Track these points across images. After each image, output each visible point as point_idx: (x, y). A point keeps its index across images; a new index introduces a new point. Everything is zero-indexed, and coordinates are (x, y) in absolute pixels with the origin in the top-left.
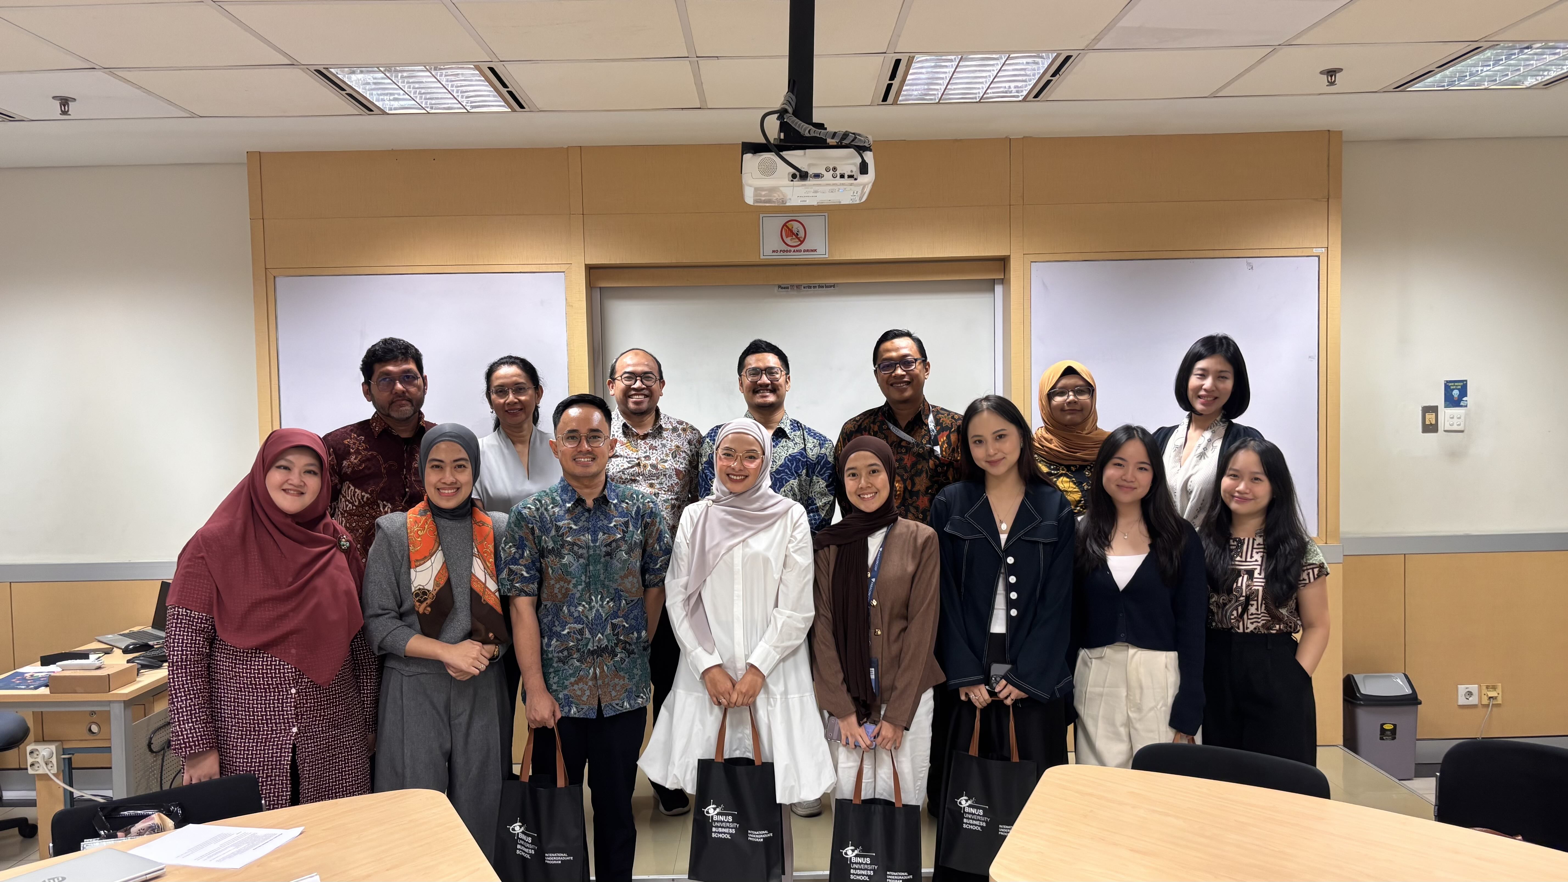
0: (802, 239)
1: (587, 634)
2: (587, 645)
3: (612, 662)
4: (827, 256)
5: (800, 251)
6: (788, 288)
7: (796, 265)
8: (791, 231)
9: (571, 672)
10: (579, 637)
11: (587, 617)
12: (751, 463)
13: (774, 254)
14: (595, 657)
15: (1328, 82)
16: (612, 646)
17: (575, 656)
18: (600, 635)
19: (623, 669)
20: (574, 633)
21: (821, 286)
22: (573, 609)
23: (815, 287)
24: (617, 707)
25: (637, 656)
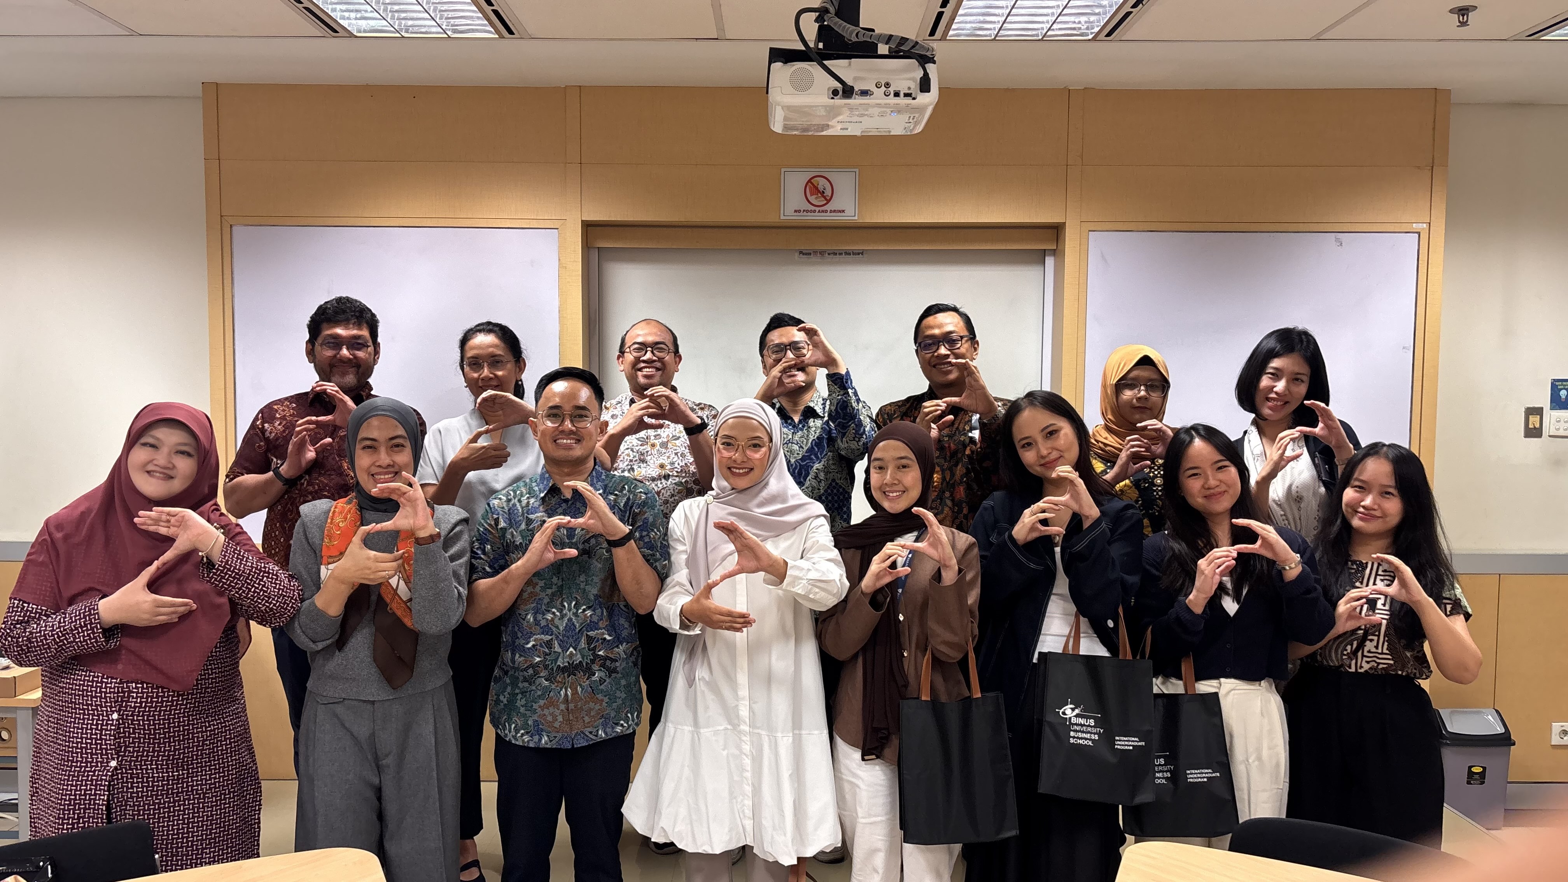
0: (828, 198)
1: (557, 649)
2: (556, 660)
3: (588, 682)
4: (856, 218)
5: (826, 211)
6: (810, 254)
7: (821, 228)
8: (817, 188)
9: (539, 693)
10: (547, 650)
11: (557, 627)
12: (756, 452)
13: (796, 214)
14: (566, 675)
15: (1460, 22)
16: (587, 663)
17: (542, 674)
18: (571, 649)
19: (602, 691)
20: (541, 646)
21: (847, 253)
22: (540, 617)
23: (841, 254)
24: (591, 736)
25: (620, 675)
